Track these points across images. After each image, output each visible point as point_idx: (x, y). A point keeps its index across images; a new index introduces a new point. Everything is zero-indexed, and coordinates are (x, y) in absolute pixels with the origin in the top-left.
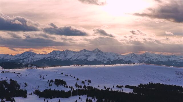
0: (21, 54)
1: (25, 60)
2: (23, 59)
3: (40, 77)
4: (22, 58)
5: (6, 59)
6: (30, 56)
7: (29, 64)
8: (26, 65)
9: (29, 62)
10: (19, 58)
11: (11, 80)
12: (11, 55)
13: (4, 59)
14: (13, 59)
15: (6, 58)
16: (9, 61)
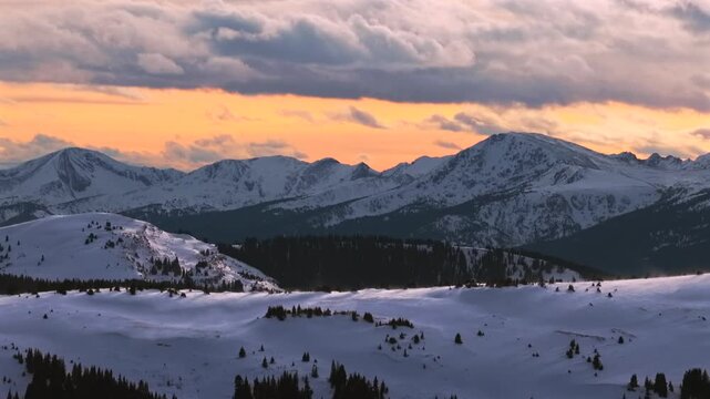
0: (453, 162)
1: (489, 216)
2: (467, 209)
3: (570, 355)
4: (462, 196)
5: (313, 205)
6: (538, 174)
7: (513, 251)
8: (486, 258)
9: (521, 239)
10: (435, 193)
12: (363, 171)
14: (376, 205)
15: (315, 195)
16: (334, 221)
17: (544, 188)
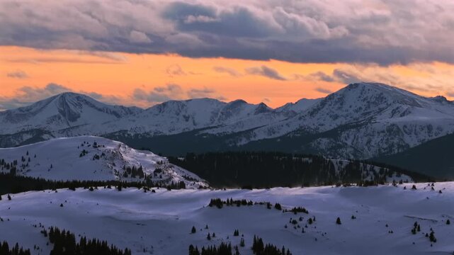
0: (323, 102)
1: (348, 138)
2: (333, 134)
3: (414, 232)
4: (329, 125)
5: (230, 131)
6: (381, 110)
7: (366, 162)
8: (349, 167)
9: (369, 154)
10: (311, 123)
11: (258, 245)
12: (262, 108)
13: (215, 132)
14: (271, 131)
15: (231, 124)
16: (244, 142)
17: (384, 120)
